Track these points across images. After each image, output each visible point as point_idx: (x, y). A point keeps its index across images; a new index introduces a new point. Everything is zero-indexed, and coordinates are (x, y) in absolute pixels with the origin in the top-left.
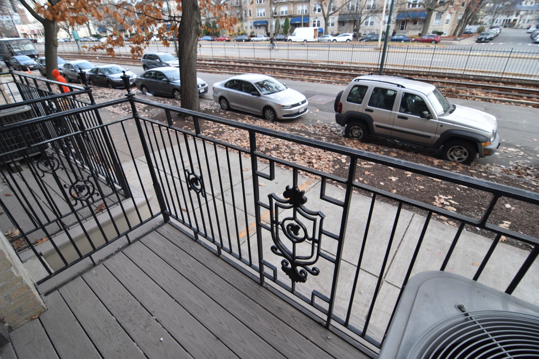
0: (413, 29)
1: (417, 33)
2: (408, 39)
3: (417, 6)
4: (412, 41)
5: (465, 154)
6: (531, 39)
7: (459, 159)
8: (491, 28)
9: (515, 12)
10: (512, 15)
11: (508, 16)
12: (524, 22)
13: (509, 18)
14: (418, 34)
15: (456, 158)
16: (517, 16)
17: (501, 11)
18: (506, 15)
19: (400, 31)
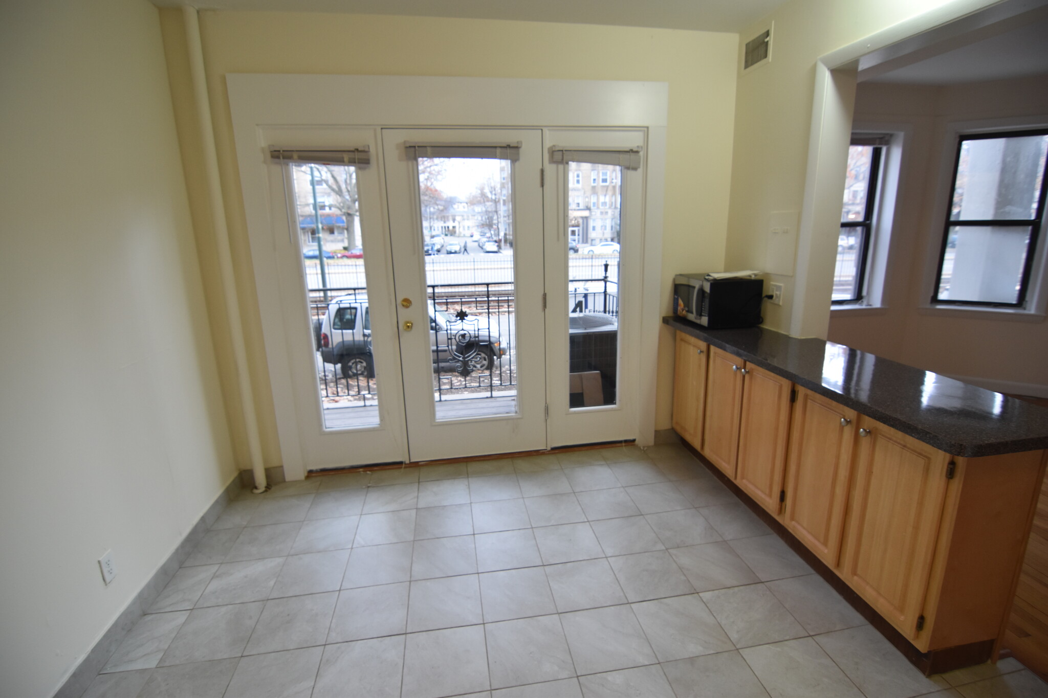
0: (332, 241)
1: (340, 246)
2: (331, 255)
3: (327, 209)
4: (338, 258)
5: (485, 360)
6: (480, 249)
7: (481, 367)
8: (432, 237)
9: (450, 218)
10: (448, 220)
11: (445, 222)
12: (464, 229)
13: (446, 225)
14: (342, 248)
15: (478, 366)
16: (454, 222)
17: (435, 217)
18: (441, 220)
19: (311, 243)
